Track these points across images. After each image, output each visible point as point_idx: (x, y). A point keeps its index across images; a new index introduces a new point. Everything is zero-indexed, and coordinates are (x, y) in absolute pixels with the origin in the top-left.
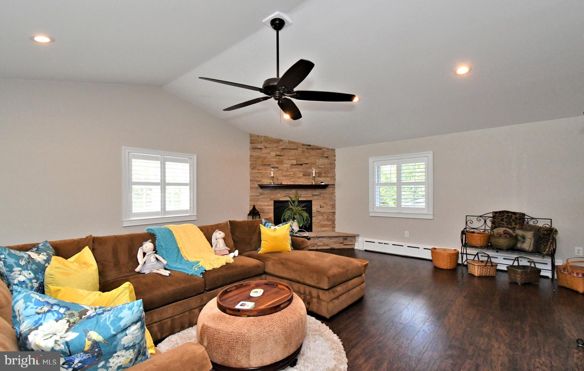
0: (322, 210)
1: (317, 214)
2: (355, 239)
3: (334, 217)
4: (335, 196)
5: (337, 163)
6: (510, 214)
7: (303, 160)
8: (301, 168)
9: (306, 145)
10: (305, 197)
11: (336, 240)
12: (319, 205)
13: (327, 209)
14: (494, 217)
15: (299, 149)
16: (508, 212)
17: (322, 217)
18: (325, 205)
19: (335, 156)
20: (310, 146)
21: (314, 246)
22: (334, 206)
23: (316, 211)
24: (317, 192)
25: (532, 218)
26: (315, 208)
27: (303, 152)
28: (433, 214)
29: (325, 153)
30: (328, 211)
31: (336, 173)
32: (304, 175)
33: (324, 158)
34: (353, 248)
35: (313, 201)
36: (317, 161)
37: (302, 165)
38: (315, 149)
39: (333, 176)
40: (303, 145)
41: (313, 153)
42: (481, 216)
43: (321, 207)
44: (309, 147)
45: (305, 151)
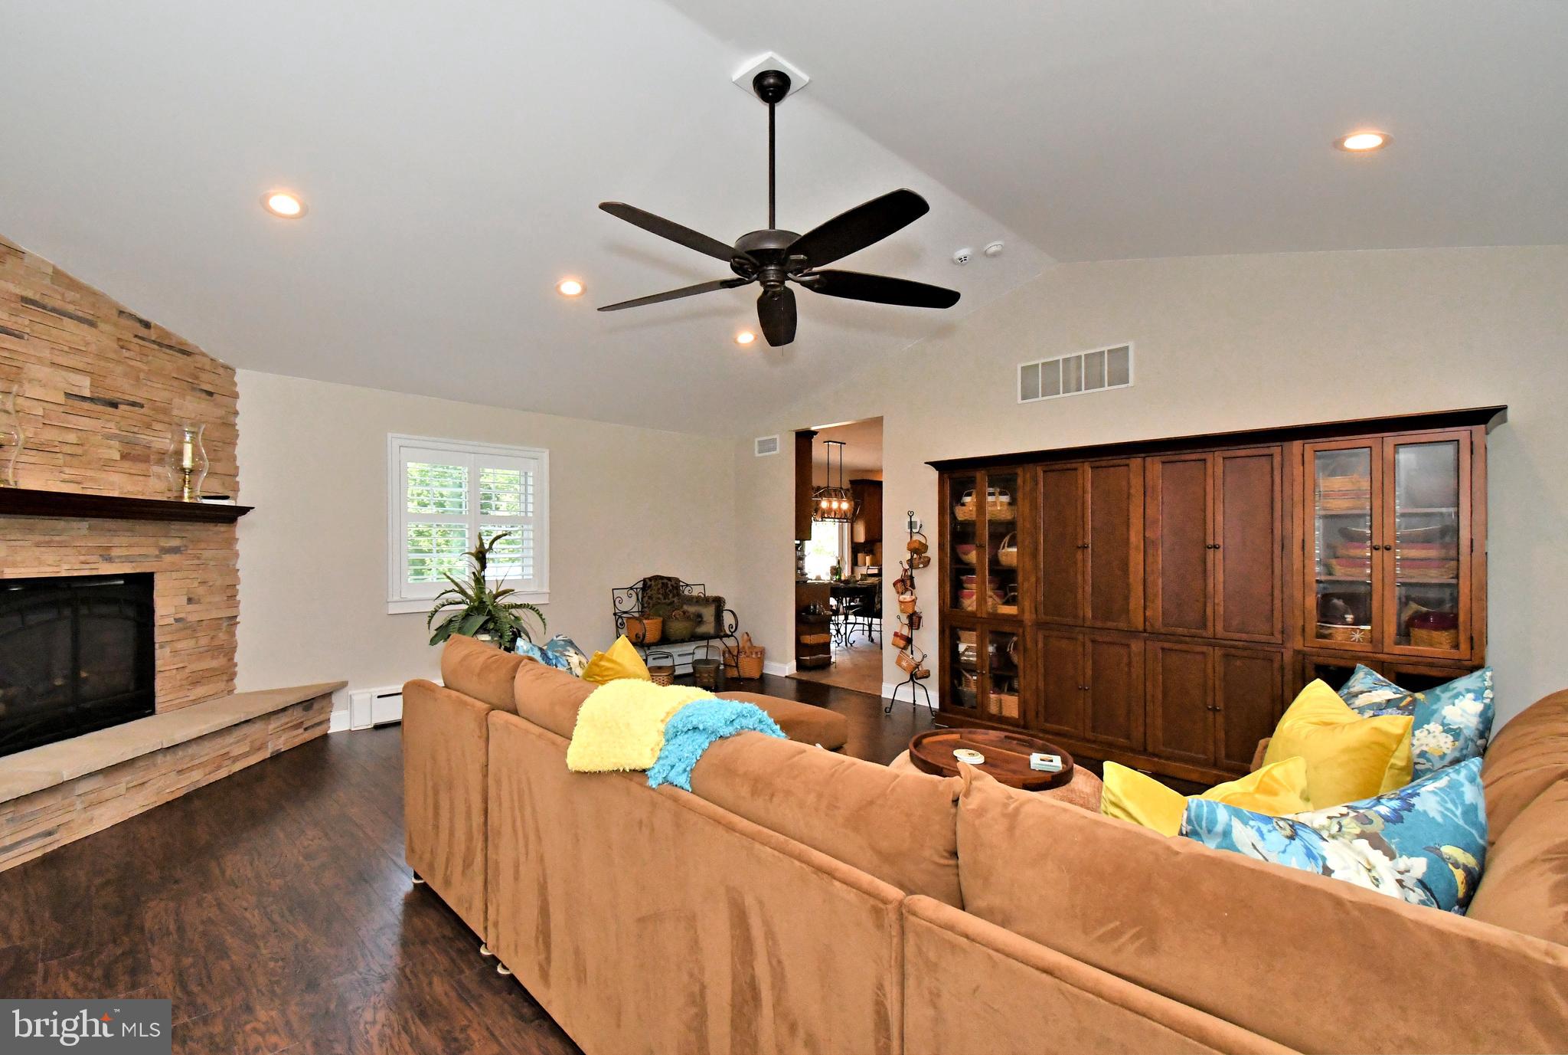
0: (193, 614)
1: (178, 631)
2: (330, 702)
3: (233, 635)
4: (237, 555)
5: (240, 423)
6: (665, 581)
7: (121, 386)
8: (109, 423)
9: (132, 317)
10: (128, 559)
11: (284, 719)
12: (185, 591)
13: (210, 610)
14: (644, 589)
15: (102, 326)
16: (662, 578)
17: (191, 643)
18: (201, 591)
19: (235, 396)
20: (147, 325)
21: (219, 767)
22: (231, 594)
23: (171, 621)
24: (175, 535)
25: (687, 585)
26: (166, 606)
27: (122, 347)
28: (549, 591)
29: (204, 376)
30: (214, 615)
31: (238, 463)
32: (124, 457)
33: (199, 394)
34: (327, 734)
35: (156, 576)
36: (177, 401)
37: (114, 405)
38: (170, 347)
39: (232, 473)
40: (121, 313)
41: (165, 361)
42: (631, 588)
43: (190, 601)
44: (143, 332)
45: (132, 346)
